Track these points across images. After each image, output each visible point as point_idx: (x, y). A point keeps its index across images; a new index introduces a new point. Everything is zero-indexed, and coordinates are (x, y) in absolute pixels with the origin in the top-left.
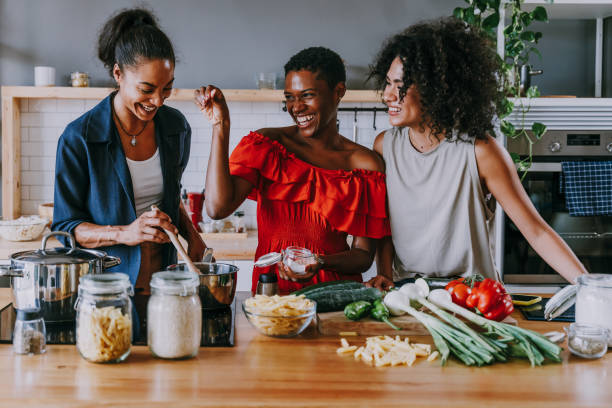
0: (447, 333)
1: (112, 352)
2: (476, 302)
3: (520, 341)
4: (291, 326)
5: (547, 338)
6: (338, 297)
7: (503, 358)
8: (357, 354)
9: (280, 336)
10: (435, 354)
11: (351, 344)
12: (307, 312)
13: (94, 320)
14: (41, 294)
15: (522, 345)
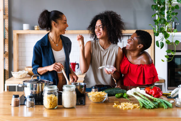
0: (143, 101)
1: (53, 106)
2: (152, 93)
4: (100, 100)
5: (169, 102)
6: (114, 92)
7: (157, 107)
8: (118, 107)
9: (98, 103)
10: (139, 106)
11: (117, 104)
12: (105, 96)
13: (48, 98)
14: (32, 92)
15: (162, 103)
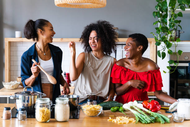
0: (139, 115)
1: (45, 119)
2: (149, 107)
3: (159, 117)
4: (95, 113)
5: (167, 117)
6: (110, 105)
7: (153, 122)
8: (113, 121)
9: (92, 116)
10: (135, 121)
11: (112, 118)
12: (100, 109)
13: (41, 111)
14: (24, 105)
